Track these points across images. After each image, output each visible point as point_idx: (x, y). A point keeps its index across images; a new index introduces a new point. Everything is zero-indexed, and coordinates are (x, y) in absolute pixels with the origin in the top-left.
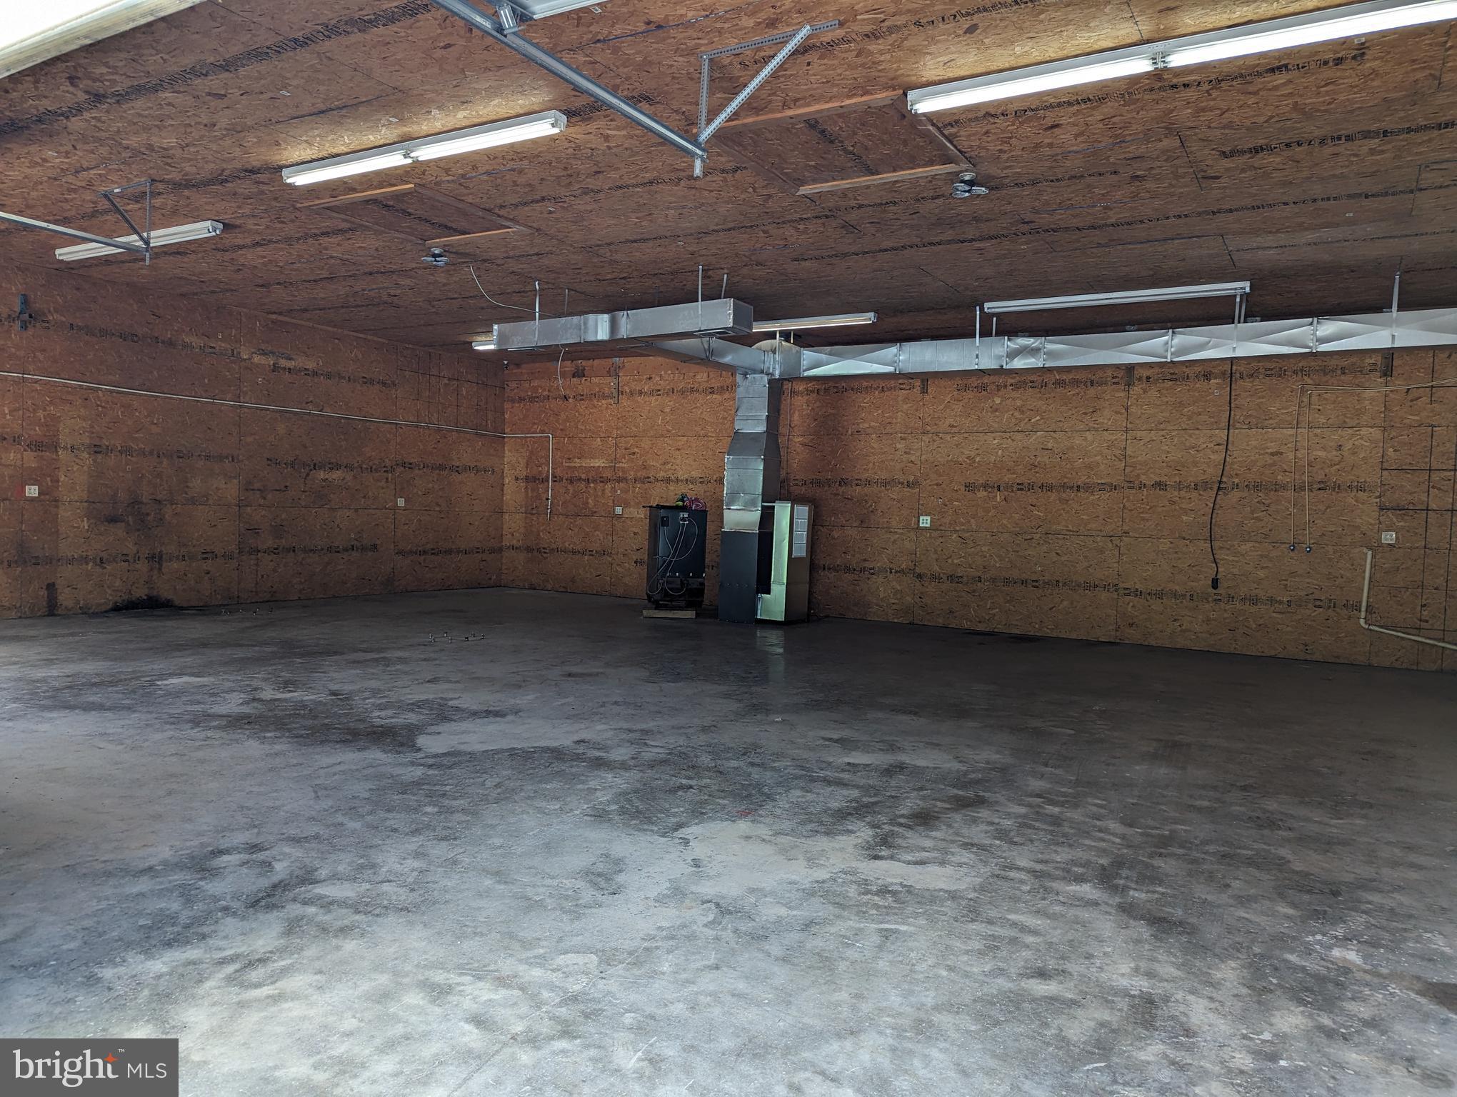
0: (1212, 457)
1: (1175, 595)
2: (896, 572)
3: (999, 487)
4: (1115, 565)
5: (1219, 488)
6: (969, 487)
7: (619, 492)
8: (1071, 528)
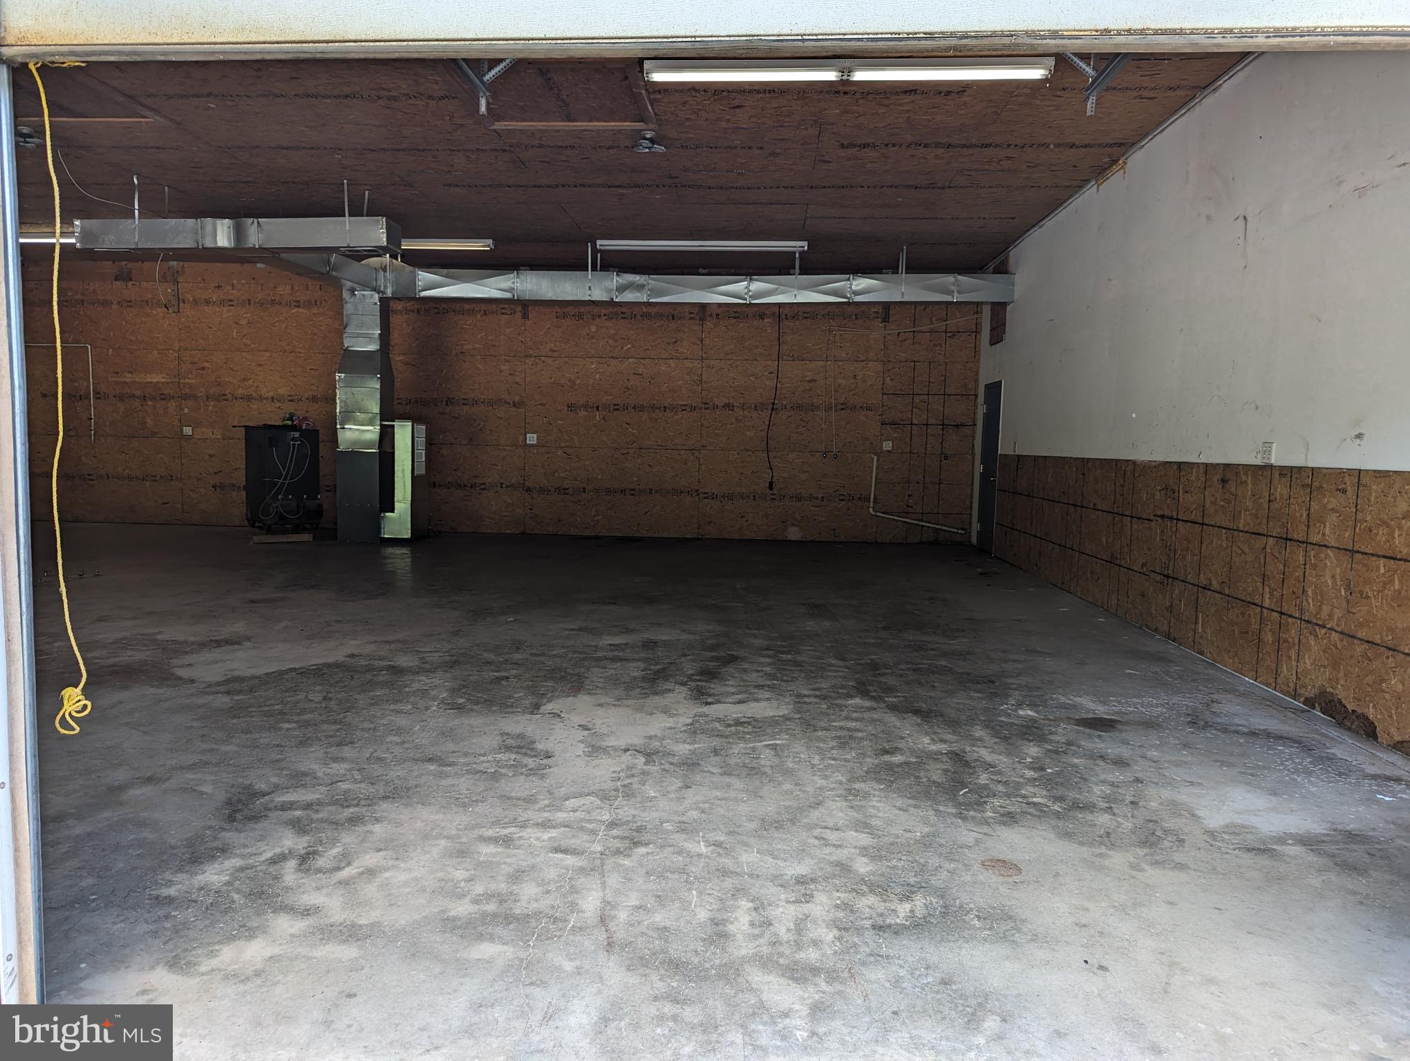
0: (768, 383)
1: (742, 496)
2: (507, 487)
3: (598, 407)
4: (697, 474)
5: (773, 409)
6: (571, 407)
7: (186, 411)
8: (660, 443)
